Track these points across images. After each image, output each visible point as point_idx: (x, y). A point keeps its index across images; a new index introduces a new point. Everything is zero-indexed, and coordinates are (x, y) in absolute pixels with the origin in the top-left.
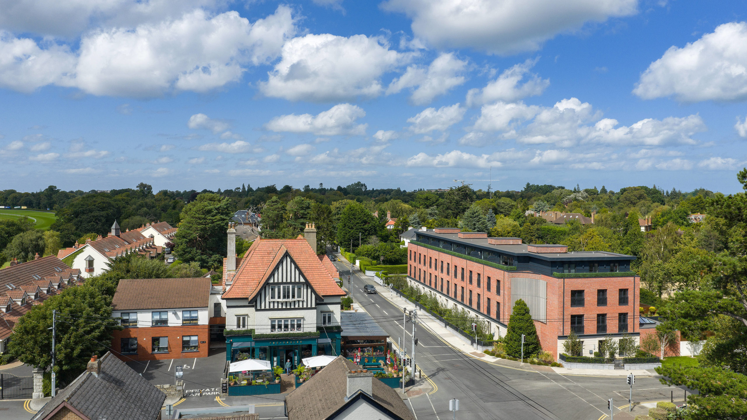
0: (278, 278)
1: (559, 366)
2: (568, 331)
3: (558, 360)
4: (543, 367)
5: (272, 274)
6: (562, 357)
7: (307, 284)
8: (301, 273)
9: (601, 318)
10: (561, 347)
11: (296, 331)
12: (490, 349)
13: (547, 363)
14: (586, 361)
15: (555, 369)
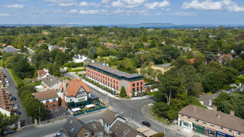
0: (80, 91)
1: (131, 98)
2: (132, 91)
3: (131, 97)
4: (128, 99)
5: (79, 91)
6: (131, 96)
7: (86, 91)
8: (84, 89)
9: (138, 88)
10: (131, 94)
11: (83, 101)
12: (117, 96)
13: (129, 98)
14: (136, 96)
15: (130, 99)
